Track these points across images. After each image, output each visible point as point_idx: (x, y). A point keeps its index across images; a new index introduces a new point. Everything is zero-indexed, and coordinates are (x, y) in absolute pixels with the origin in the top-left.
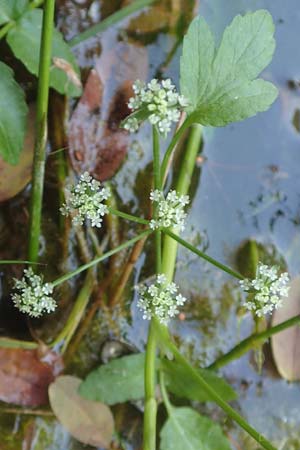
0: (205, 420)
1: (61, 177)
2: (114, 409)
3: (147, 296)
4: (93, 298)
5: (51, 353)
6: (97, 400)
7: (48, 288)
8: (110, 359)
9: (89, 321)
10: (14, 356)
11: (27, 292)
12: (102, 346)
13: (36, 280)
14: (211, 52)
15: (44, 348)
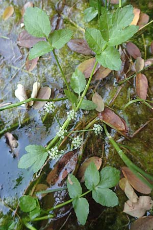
0: (72, 88)
1: (81, 156)
2: (91, 100)
3: (74, 117)
4: (86, 126)
5: (100, 118)
6: (94, 104)
7: (94, 129)
8: (88, 111)
9: (89, 121)
10: (108, 121)
11: (99, 130)
12: (88, 114)
13: (96, 132)
14: (36, 163)
15: (101, 119)
